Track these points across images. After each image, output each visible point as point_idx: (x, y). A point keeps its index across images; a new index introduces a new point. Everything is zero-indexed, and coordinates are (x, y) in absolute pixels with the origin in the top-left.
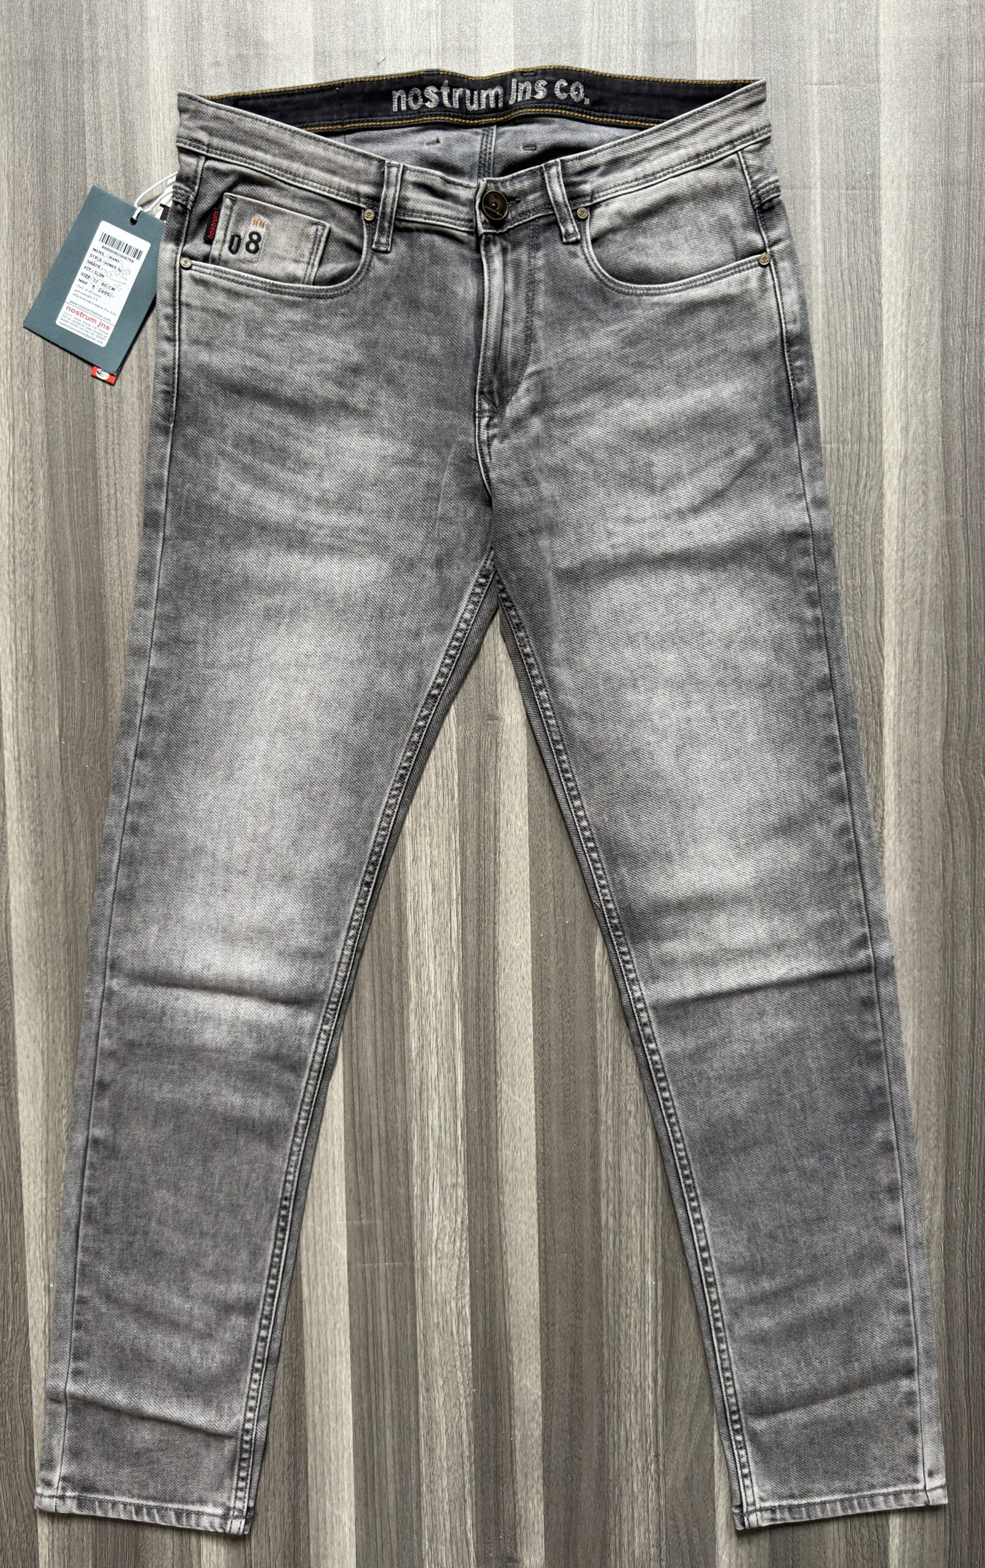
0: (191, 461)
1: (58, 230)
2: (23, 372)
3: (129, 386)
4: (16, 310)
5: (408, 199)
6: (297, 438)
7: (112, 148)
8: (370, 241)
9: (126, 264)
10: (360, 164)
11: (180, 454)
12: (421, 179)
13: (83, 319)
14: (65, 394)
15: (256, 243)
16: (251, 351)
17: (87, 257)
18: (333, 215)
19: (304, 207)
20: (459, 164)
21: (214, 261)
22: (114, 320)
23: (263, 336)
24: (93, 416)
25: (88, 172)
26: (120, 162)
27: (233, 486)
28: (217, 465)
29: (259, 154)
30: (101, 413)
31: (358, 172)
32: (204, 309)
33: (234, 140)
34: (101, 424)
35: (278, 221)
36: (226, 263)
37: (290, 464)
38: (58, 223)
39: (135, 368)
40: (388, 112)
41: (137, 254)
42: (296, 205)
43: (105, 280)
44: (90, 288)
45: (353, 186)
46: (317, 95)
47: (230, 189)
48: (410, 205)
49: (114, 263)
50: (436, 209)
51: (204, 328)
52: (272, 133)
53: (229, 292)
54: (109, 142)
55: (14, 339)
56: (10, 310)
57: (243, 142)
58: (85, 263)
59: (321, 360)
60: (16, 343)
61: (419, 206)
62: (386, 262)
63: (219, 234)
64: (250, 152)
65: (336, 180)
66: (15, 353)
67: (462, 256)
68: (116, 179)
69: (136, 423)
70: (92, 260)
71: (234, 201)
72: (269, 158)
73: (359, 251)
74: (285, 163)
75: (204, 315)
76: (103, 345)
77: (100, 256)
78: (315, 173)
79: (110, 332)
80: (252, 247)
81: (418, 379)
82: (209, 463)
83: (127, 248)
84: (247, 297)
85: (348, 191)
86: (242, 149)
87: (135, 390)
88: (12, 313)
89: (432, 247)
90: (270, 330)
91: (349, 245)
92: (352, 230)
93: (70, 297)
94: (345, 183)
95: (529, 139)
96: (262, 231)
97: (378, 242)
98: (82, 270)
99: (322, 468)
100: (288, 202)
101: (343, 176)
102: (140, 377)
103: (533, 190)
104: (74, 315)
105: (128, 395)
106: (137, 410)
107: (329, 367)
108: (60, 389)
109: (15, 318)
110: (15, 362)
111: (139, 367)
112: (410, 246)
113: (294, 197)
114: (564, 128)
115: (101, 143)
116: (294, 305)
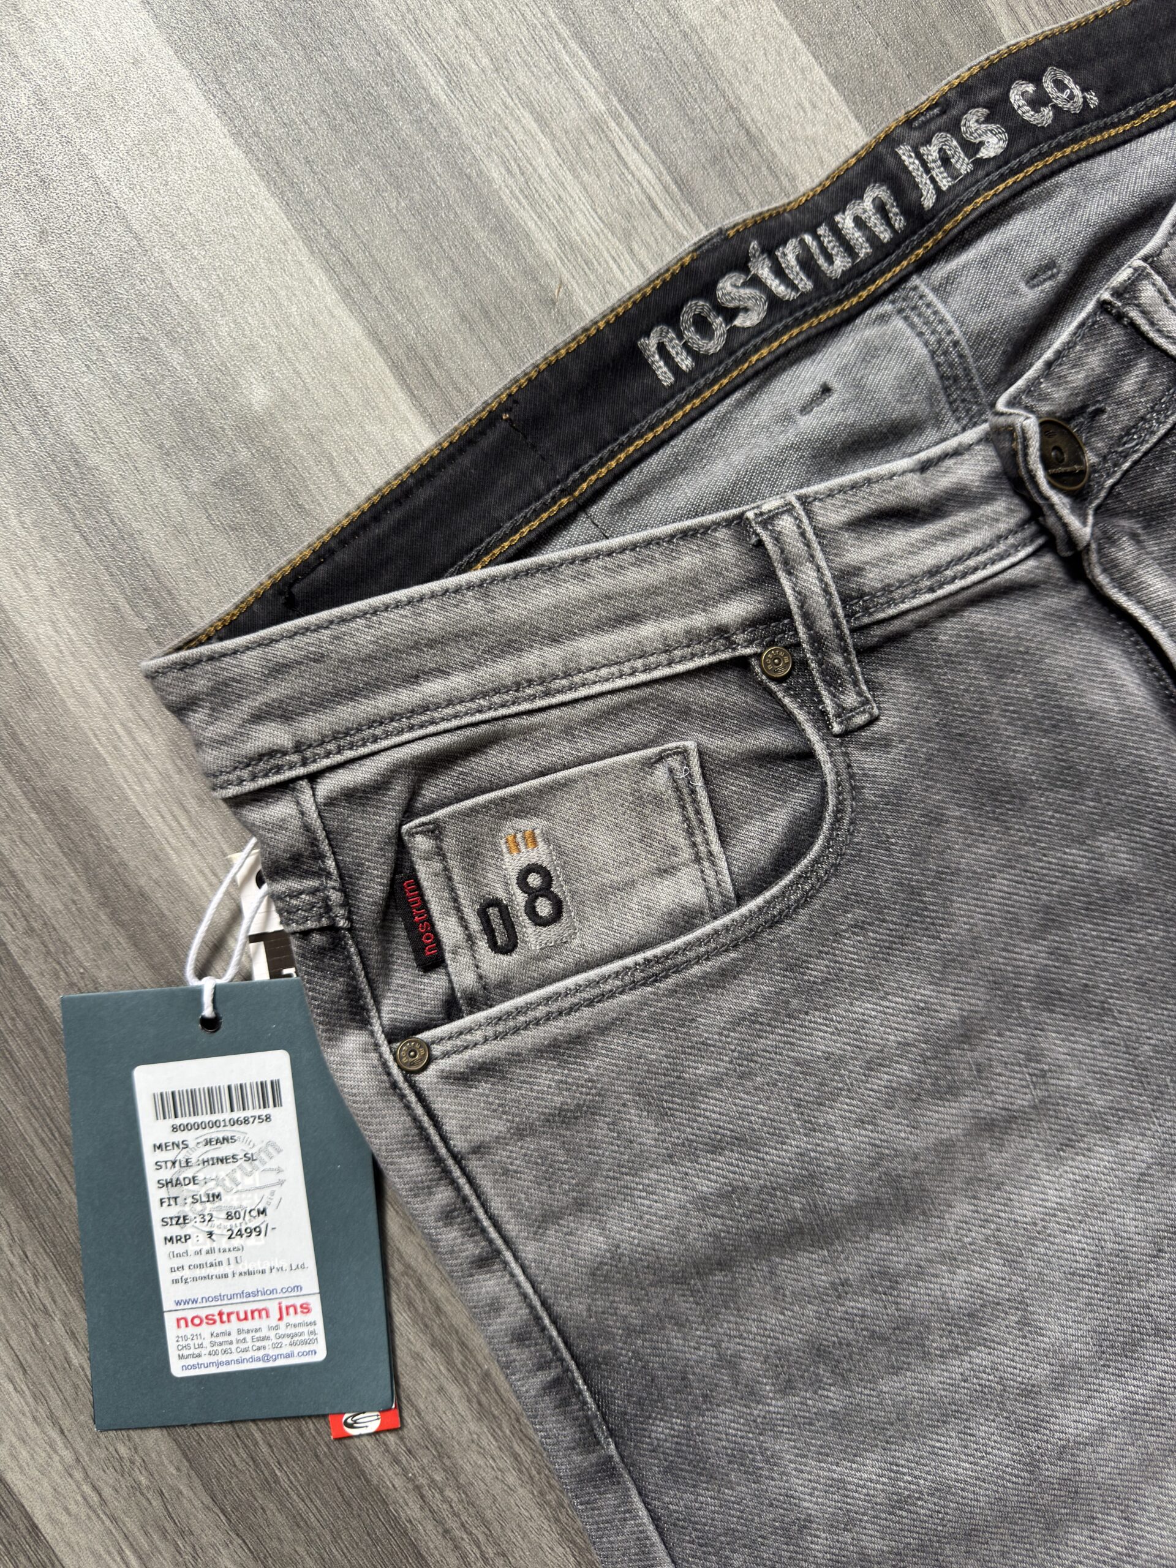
0: (707, 1496)
1: (40, 1151)
2: (164, 1533)
3: (441, 1404)
4: (56, 1402)
5: (857, 571)
6: (920, 1274)
7: (51, 880)
8: (821, 719)
9: (255, 1133)
10: (689, 560)
11: (675, 1501)
12: (864, 504)
13: (234, 1325)
14: (297, 1521)
15: (546, 891)
16: (690, 1150)
17: (152, 1176)
18: (685, 712)
19: (608, 739)
20: (900, 411)
21: (475, 1002)
22: (309, 1280)
23: (693, 1093)
24: (399, 1528)
25: (28, 969)
26: (88, 899)
27: (840, 1485)
28: (772, 1460)
29: (433, 688)
30: (412, 1510)
31: (694, 581)
32: (520, 1132)
33: (353, 694)
34: (430, 1538)
35: (566, 807)
36: (506, 988)
37: (937, 1342)
38: (31, 1137)
39: (428, 1354)
40: (656, 396)
41: (269, 1093)
42: (586, 745)
43: (230, 1201)
44: (208, 1245)
45: (699, 620)
46: (466, 460)
47: (409, 812)
48: (872, 579)
49: (225, 1150)
50: (944, 552)
51: (548, 1175)
52: (434, 619)
53: (554, 1050)
54: (35, 870)
55: (95, 1472)
56: (42, 1412)
57: (376, 686)
58: (155, 1194)
59: (871, 1067)
60: (107, 1480)
61: (900, 570)
62: (884, 743)
63: (448, 930)
64: (407, 697)
65: (648, 630)
66: (116, 1505)
67: (1054, 616)
68: (106, 947)
69: (512, 1478)
70: (167, 1174)
71: (435, 831)
72: (460, 682)
73: (805, 757)
74: (505, 669)
75: (530, 1144)
76: (321, 1355)
77: (182, 1156)
78: (590, 646)
79: (317, 1314)
80: (544, 908)
81: (1110, 955)
82: (754, 1475)
83: (237, 1096)
84: (603, 1029)
85: (693, 638)
86: (384, 703)
87: (462, 1407)
88: (51, 1415)
89: (976, 641)
90: (702, 1070)
91: (768, 758)
92: (751, 720)
93: (169, 1294)
94: (675, 626)
95: (1031, 258)
96: (539, 854)
97: (842, 712)
98: (157, 1213)
99: (1021, 1303)
100: (564, 750)
101: (659, 613)
102: (449, 1362)
103: (1120, 367)
104: (205, 1330)
105: (451, 1427)
106: (492, 1446)
107: (904, 1071)
108: (280, 1519)
109: (66, 1422)
110: (132, 1526)
111: (435, 1344)
112: (920, 671)
113: (568, 731)
114: (1088, 186)
115: (19, 885)
116: (726, 975)
